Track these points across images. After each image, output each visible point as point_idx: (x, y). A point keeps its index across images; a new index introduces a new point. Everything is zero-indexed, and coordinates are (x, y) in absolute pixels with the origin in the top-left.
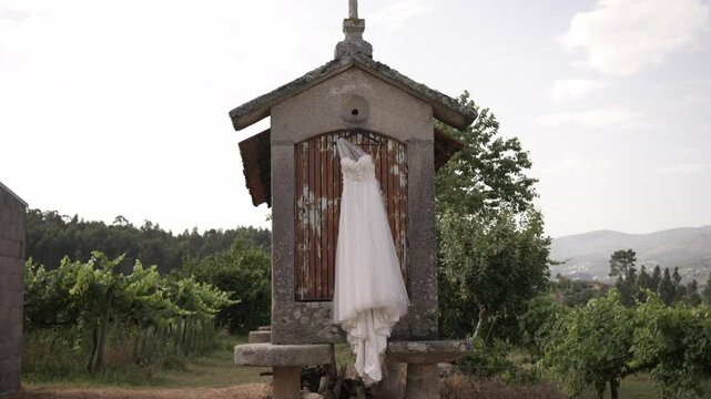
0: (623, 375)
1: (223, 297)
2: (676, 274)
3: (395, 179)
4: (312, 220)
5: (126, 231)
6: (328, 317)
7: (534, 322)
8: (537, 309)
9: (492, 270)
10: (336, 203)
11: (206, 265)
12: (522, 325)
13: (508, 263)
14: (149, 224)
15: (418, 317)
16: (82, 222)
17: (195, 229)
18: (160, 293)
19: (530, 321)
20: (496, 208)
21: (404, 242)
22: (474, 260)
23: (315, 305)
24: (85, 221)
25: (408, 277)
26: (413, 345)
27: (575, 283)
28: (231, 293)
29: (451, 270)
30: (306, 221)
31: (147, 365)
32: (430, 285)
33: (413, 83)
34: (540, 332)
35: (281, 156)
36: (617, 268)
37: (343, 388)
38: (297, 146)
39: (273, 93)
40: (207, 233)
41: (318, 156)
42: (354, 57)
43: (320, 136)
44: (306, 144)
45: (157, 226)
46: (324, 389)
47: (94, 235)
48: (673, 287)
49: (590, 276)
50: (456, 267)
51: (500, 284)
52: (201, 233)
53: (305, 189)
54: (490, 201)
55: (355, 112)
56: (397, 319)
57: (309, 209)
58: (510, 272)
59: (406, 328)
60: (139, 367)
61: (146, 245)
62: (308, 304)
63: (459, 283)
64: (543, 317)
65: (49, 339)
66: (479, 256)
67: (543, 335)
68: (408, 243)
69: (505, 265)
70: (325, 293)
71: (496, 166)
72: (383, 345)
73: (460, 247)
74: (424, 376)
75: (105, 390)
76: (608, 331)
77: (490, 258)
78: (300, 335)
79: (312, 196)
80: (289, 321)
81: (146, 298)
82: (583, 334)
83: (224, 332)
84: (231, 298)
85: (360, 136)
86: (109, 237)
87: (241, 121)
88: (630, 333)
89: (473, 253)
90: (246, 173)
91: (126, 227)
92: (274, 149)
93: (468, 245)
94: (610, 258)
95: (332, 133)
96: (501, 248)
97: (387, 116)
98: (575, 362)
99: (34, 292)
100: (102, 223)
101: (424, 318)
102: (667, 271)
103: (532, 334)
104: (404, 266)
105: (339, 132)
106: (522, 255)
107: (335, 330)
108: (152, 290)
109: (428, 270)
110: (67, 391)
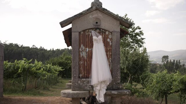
0: (169, 94)
1: (60, 68)
2: (179, 62)
3: (108, 42)
4: (84, 54)
5: (35, 49)
6: (89, 83)
7: (144, 77)
8: (145, 74)
9: (133, 65)
10: (91, 50)
11: (55, 59)
12: (140, 78)
13: (138, 63)
14: (41, 47)
15: (114, 83)
16: (24, 47)
17: (53, 49)
18: (42, 69)
19: (143, 77)
20: (134, 46)
21: (111, 61)
22: (129, 62)
23: (84, 79)
24: (25, 46)
25: (112, 71)
26: (113, 92)
27: (152, 64)
28: (62, 67)
29: (122, 65)
30: (82, 55)
31: (38, 89)
32: (118, 74)
33: (114, 14)
34: (145, 80)
35: (75, 36)
36: (164, 60)
37: (92, 99)
38: (80, 33)
39: (73, 17)
40: (56, 50)
41: (86, 36)
42: (97, 7)
43: (86, 30)
44: (82, 32)
45: (43, 48)
46: (87, 100)
47: (27, 50)
48: (178, 65)
49: (156, 62)
50: (123, 64)
51: (135, 68)
52: (55, 50)
53: (82, 46)
54: (132, 44)
55: (97, 23)
56: (108, 84)
57: (83, 51)
58: (138, 65)
59: (111, 86)
60: (36, 90)
61: (40, 53)
62: (82, 79)
63: (124, 68)
64: (146, 76)
65: (12, 82)
66: (130, 61)
67: (146, 81)
68: (112, 61)
69: (137, 63)
70: (87, 76)
71: (134, 35)
72: (105, 92)
73: (125, 58)
74: (116, 100)
75: (26, 97)
76: (165, 82)
77: (133, 61)
78: (80, 88)
79: (84, 48)
80: (77, 84)
81: (38, 71)
82: (158, 82)
83: (60, 78)
84: (62, 69)
85: (98, 30)
86: (31, 51)
87: (63, 25)
88: (172, 83)
89: (128, 60)
90: (65, 39)
91: (35, 48)
92: (73, 34)
93: (127, 57)
94: (162, 58)
95: (90, 29)
96: (136, 58)
97: (106, 24)
98: (156, 90)
99: (7, 69)
100: (29, 47)
101: (116, 83)
102: (177, 61)
103: (143, 81)
104: (111, 68)
105: (92, 29)
106: (142, 60)
107: (90, 87)
108: (40, 69)
109: (118, 70)
110: (16, 98)
